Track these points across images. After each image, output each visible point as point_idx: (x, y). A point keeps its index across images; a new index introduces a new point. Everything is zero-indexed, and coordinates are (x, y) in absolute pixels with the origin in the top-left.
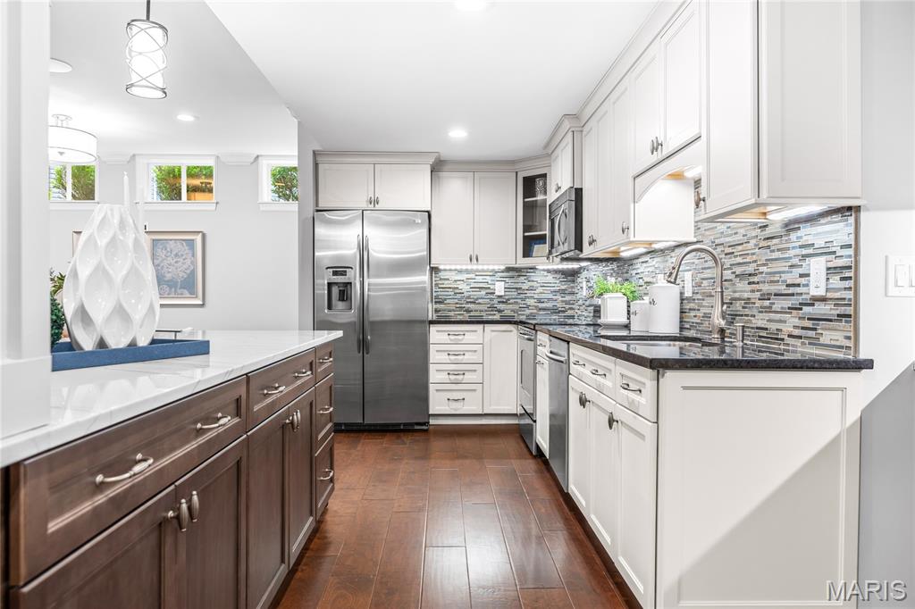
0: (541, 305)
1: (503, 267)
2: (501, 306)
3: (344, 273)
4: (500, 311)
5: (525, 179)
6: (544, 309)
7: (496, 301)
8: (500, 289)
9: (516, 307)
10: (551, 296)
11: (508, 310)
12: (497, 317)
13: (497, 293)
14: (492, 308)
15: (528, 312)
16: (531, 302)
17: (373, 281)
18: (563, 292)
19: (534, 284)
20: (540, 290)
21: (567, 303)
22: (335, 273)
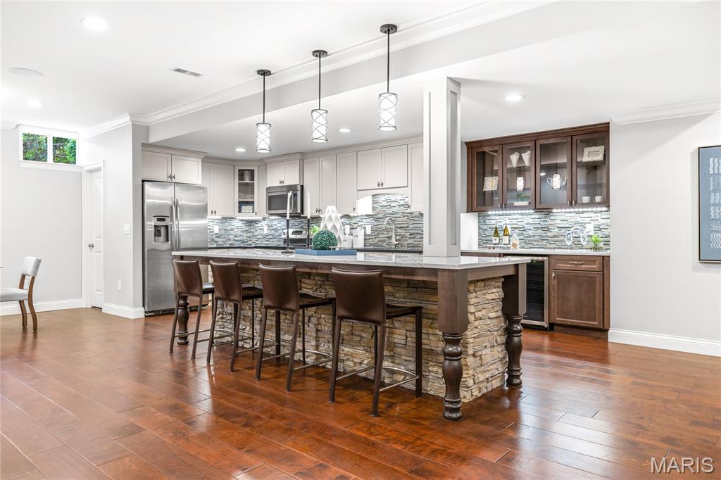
0: (237, 239)
1: (220, 217)
2: (217, 239)
3: (163, 220)
4: (216, 242)
5: (239, 170)
6: (238, 241)
7: (214, 236)
8: (216, 229)
9: (224, 239)
10: (241, 234)
11: (220, 242)
12: (215, 246)
13: (215, 232)
14: (213, 240)
15: (230, 242)
16: (231, 237)
17: (181, 223)
18: (246, 231)
19: (234, 227)
20: (236, 230)
21: (248, 237)
22: (159, 220)
